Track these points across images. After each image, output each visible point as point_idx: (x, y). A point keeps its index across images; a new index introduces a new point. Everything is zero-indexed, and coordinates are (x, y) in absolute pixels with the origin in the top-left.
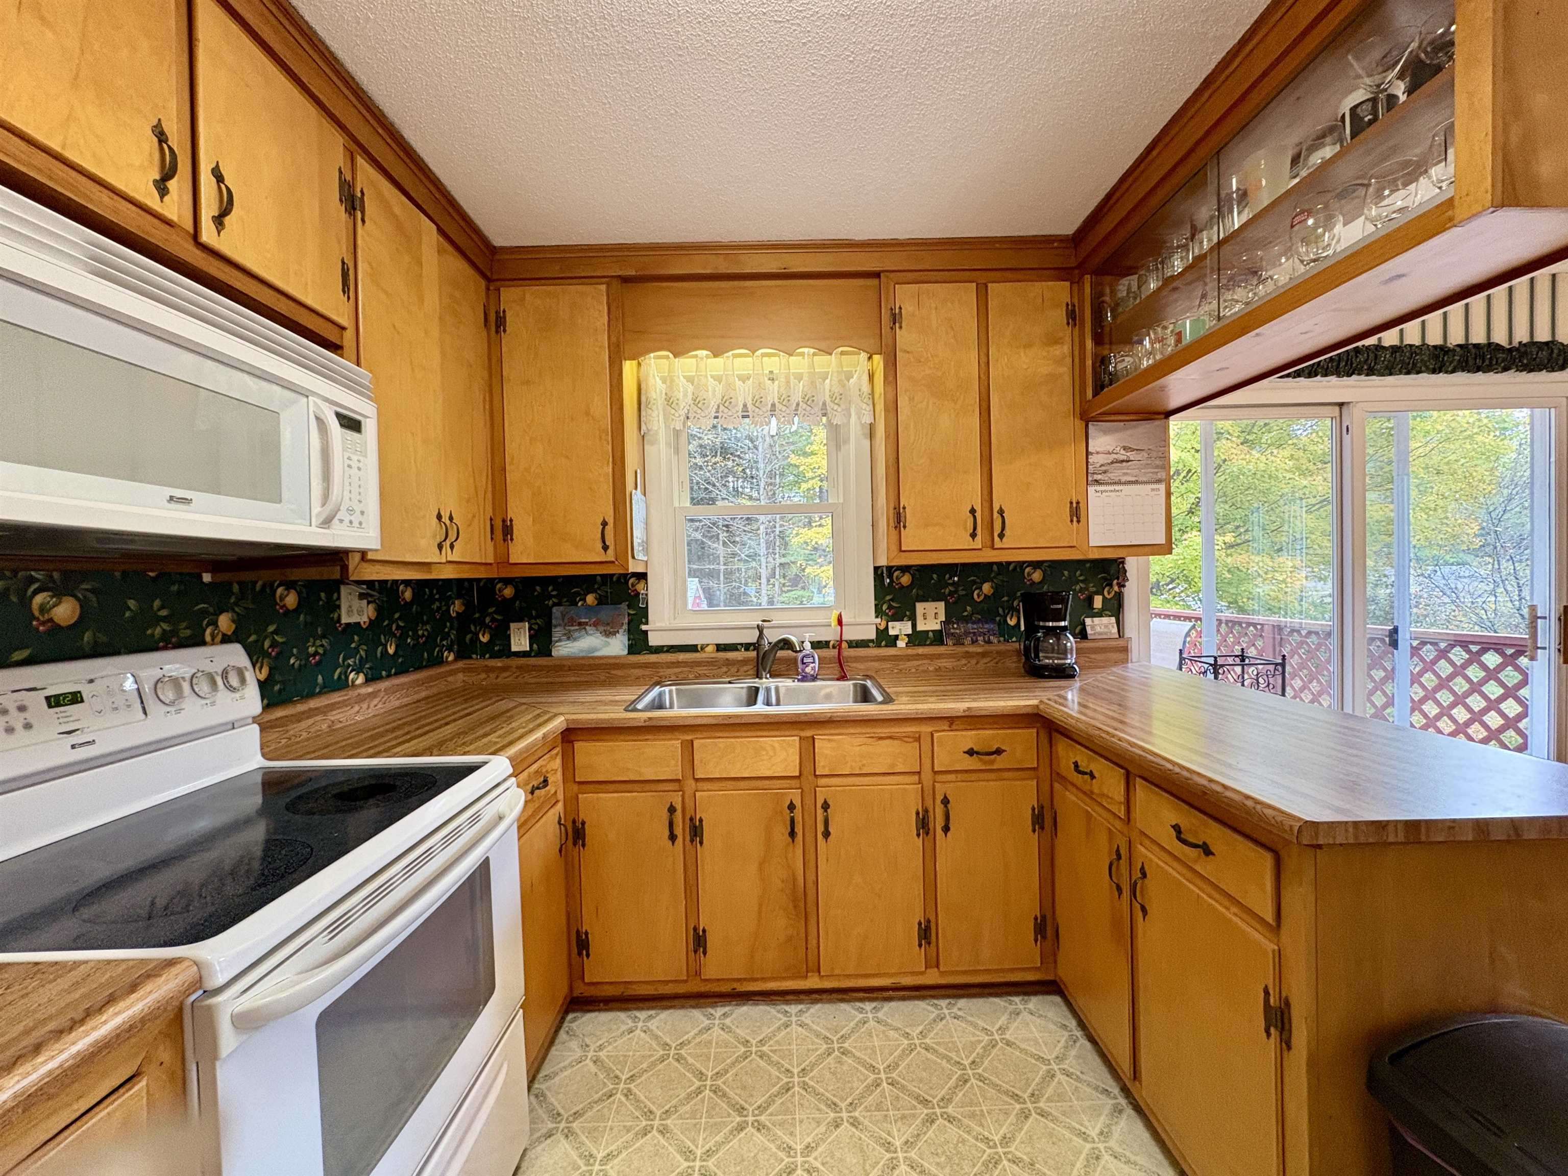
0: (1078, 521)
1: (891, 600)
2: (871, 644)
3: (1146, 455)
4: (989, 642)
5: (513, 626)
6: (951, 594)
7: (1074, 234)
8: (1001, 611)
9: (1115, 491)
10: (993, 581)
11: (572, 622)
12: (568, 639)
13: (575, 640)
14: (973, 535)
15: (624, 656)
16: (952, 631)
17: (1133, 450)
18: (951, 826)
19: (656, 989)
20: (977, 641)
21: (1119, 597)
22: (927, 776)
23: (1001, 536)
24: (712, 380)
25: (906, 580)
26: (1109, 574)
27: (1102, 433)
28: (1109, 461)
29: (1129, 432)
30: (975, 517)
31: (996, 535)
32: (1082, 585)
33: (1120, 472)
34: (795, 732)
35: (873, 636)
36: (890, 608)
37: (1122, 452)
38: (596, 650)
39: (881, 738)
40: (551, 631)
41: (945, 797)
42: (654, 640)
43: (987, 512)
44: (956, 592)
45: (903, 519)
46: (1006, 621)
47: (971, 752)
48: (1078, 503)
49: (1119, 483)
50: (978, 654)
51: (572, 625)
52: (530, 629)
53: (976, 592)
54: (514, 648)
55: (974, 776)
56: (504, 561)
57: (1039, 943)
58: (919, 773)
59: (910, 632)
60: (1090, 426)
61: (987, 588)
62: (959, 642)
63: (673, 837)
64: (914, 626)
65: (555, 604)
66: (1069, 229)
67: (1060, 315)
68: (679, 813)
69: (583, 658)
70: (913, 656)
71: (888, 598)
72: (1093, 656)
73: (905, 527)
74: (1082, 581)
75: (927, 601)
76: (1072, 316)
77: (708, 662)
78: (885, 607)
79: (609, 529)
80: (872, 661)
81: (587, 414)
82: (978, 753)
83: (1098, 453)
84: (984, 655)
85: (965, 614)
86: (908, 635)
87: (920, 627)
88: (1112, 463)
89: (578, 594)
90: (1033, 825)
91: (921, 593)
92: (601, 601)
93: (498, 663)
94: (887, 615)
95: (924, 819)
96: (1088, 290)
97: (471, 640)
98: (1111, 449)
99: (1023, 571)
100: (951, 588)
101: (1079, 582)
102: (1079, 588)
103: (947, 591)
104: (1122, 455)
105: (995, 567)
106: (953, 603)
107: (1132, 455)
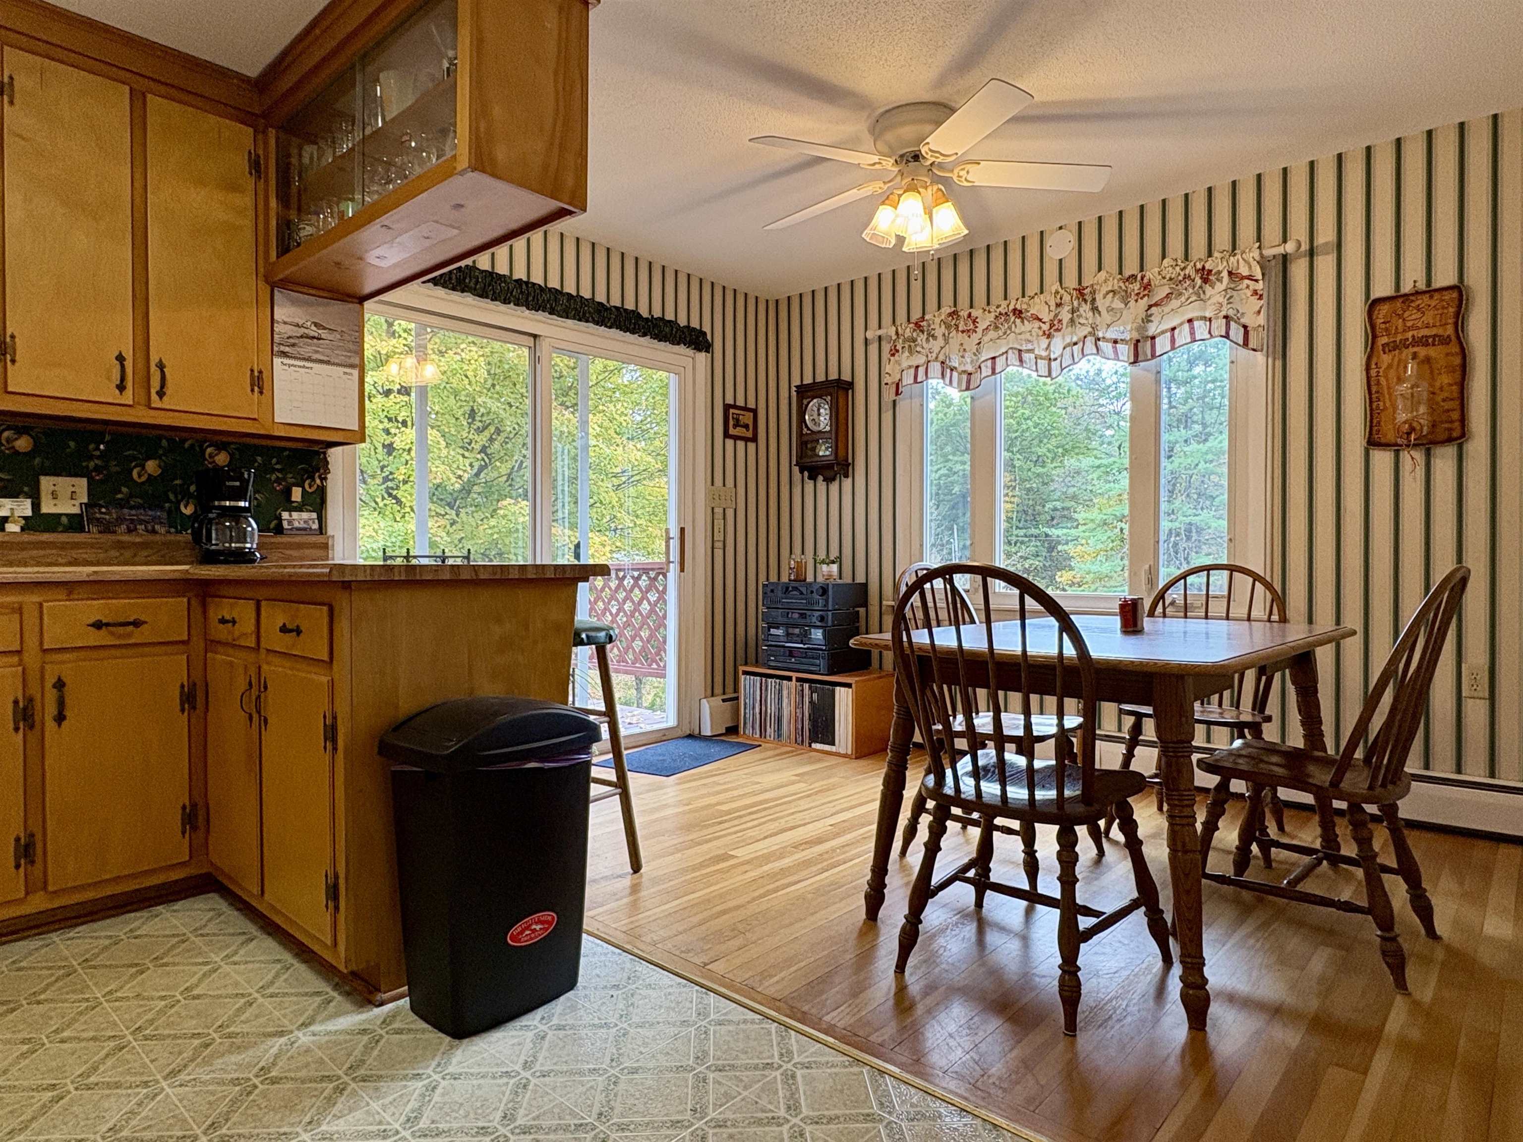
0: (261, 393)
3: (339, 336)
4: (154, 532)
6: (97, 469)
7: (258, 79)
8: (172, 496)
9: (304, 367)
10: (161, 459)
14: (121, 387)
16: (98, 516)
17: (325, 328)
18: (67, 713)
20: (136, 529)
21: (322, 493)
22: (32, 657)
23: (161, 394)
25: (22, 443)
26: (311, 466)
27: (289, 303)
28: (298, 335)
29: (321, 309)
30: (123, 367)
31: (153, 392)
32: (280, 475)
33: (309, 349)
37: (313, 328)
41: (59, 679)
43: (141, 364)
44: (106, 467)
45: (11, 351)
46: (178, 509)
47: (98, 625)
48: (260, 372)
49: (309, 359)
50: (134, 544)
53: (135, 471)
55: (103, 653)
57: (187, 835)
58: (19, 652)
59: (29, 513)
60: (276, 292)
61: (152, 466)
62: (107, 528)
64: (36, 506)
66: (253, 71)
67: (242, 163)
70: (31, 543)
72: (288, 552)
73: (13, 361)
74: (279, 470)
75: (59, 475)
76: (256, 166)
82: (108, 625)
83: (285, 323)
84: (144, 545)
85: (119, 496)
86: (25, 518)
87: (47, 508)
88: (302, 337)
90: (182, 704)
91: (48, 463)
95: (25, 709)
96: (273, 144)
98: (301, 323)
99: (203, 452)
100: (97, 462)
101: (274, 470)
102: (273, 477)
103: (92, 464)
104: (313, 331)
105: (164, 443)
106: (101, 481)
107: (323, 333)
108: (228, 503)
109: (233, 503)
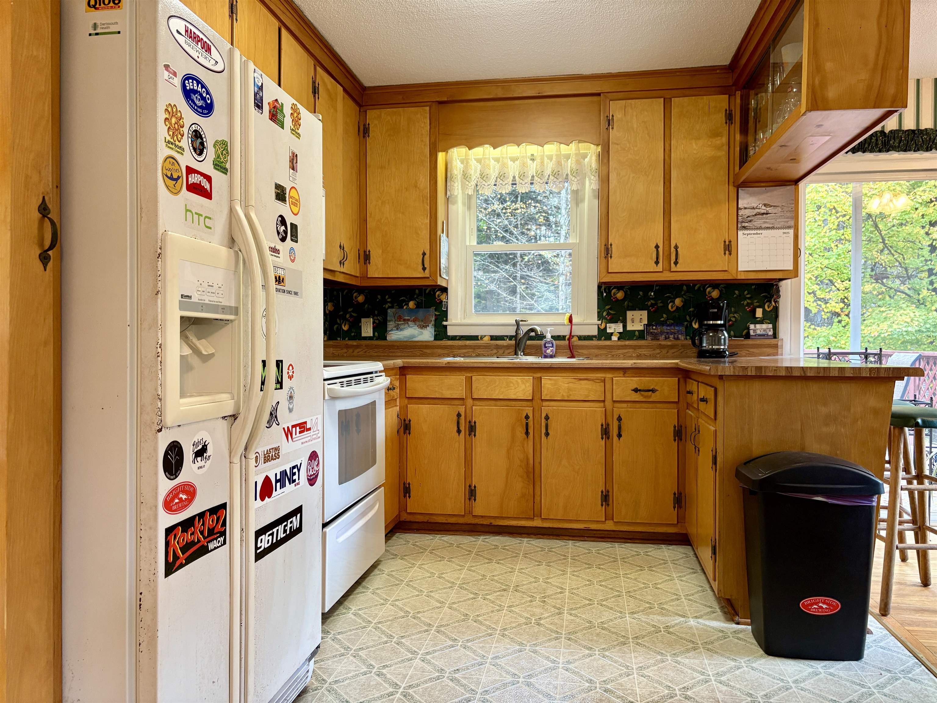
0: (730, 254)
1: (610, 309)
2: (594, 339)
3: (780, 209)
4: (678, 339)
5: (363, 320)
6: (652, 305)
7: (730, 64)
8: (688, 318)
9: (757, 234)
10: (683, 297)
11: (400, 318)
12: (397, 329)
13: (402, 330)
14: (657, 263)
15: (432, 341)
16: (651, 331)
17: (771, 206)
18: (623, 434)
19: (446, 520)
20: (669, 337)
21: (776, 310)
22: (608, 403)
23: (676, 263)
24: (493, 161)
25: (620, 295)
26: (769, 294)
27: (748, 195)
28: (754, 214)
29: (769, 194)
30: (657, 251)
31: (672, 262)
32: (749, 301)
33: (761, 221)
34: (531, 374)
35: (595, 333)
36: (608, 314)
37: (763, 207)
38: (414, 336)
39: (580, 380)
40: (387, 324)
41: (619, 416)
42: (451, 332)
43: (667, 249)
44: (656, 304)
45: (610, 252)
46: (691, 325)
47: (636, 390)
48: (730, 242)
49: (760, 228)
50: (668, 346)
51: (400, 321)
52: (374, 323)
53: (670, 305)
54: (363, 335)
55: (638, 405)
56: (364, 277)
57: (676, 509)
58: (604, 401)
59: (621, 330)
60: (740, 191)
61: (678, 302)
62: (655, 337)
63: (459, 431)
64: (625, 327)
65: (389, 307)
66: (726, 61)
67: (721, 117)
68: (463, 417)
69: (406, 341)
70: (622, 346)
71: (607, 307)
72: (752, 350)
73: (611, 257)
74: (749, 298)
75: (635, 310)
76: (729, 117)
77: (484, 346)
78: (605, 314)
79: (427, 257)
80: (594, 349)
81: (416, 187)
82: (640, 390)
83: (745, 208)
84: (672, 347)
85: (662, 319)
86: (620, 333)
87: (629, 328)
88: (756, 215)
89: (404, 301)
90: (675, 437)
91: (630, 304)
92: (419, 306)
93: (354, 343)
94: (606, 319)
95: (606, 429)
96: (738, 101)
97: (337, 328)
98: (755, 206)
99: (705, 290)
100: (652, 301)
101: (746, 298)
102: (745, 303)
103: (649, 303)
104: (763, 210)
105: (685, 288)
106: (655, 311)
107: (769, 209)
108: (711, 322)
109: (715, 322)
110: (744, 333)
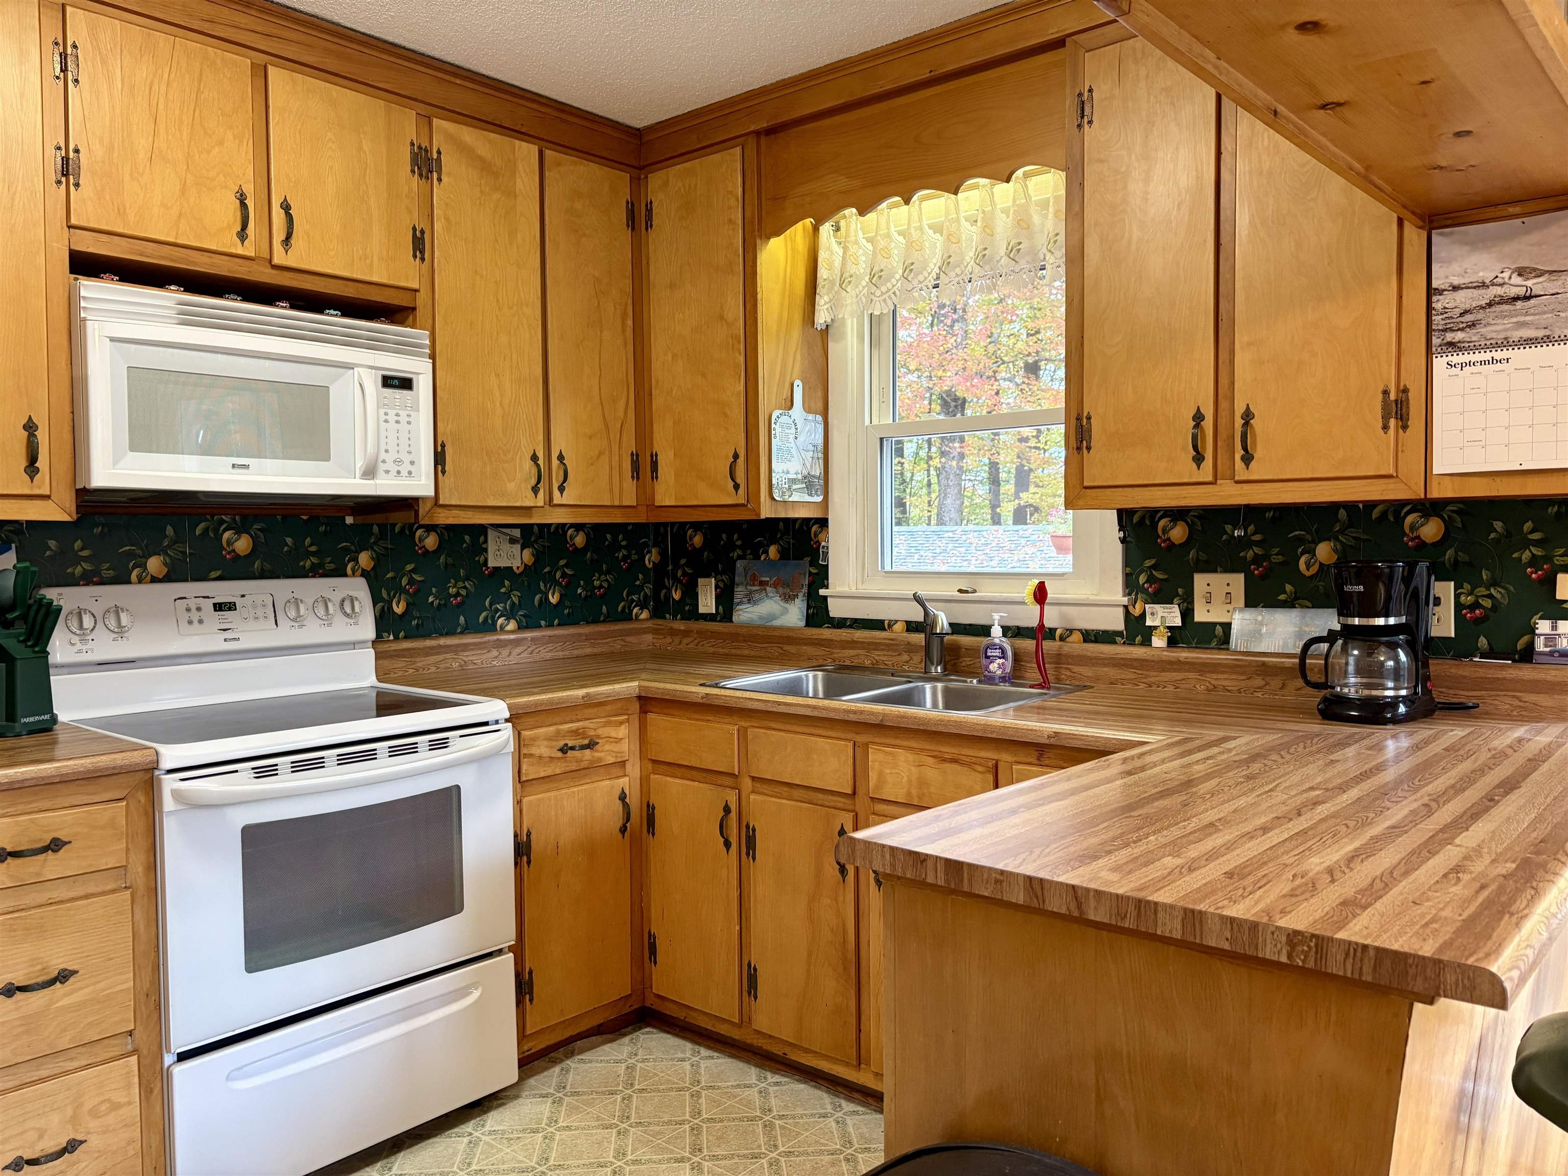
0: (1405, 427)
1: (1154, 567)
2: (1118, 639)
5: (701, 581)
6: (1257, 560)
9: (1493, 361)
10: (1337, 539)
11: (754, 580)
12: (749, 601)
13: (755, 603)
14: (1198, 458)
15: (799, 629)
17: (1541, 274)
19: (713, 1025)
23: (1246, 458)
25: (1178, 533)
27: (1466, 248)
28: (1483, 303)
29: (1534, 237)
30: (1199, 427)
31: (1237, 456)
32: (1536, 552)
33: (1508, 322)
34: (850, 736)
35: (1118, 624)
36: (1151, 580)
37: (1516, 280)
38: (773, 617)
39: (945, 760)
40: (733, 591)
42: (836, 609)
43: (1222, 420)
44: (1266, 557)
45: (1086, 435)
48: (1404, 391)
49: (1506, 344)
51: (754, 585)
52: (717, 587)
53: (1303, 560)
54: (702, 610)
56: (651, 504)
59: (1178, 622)
60: (1435, 238)
61: (1324, 551)
63: (727, 844)
64: (1187, 614)
65: (740, 557)
68: (733, 815)
69: (758, 627)
70: (1170, 663)
71: (1148, 563)
73: (1088, 448)
74: (1537, 543)
75: (1215, 571)
77: (886, 645)
78: (1142, 579)
79: (741, 461)
80: (1105, 665)
81: (721, 318)
83: (1455, 288)
85: (1282, 597)
86: (1173, 629)
87: (1201, 615)
88: (1490, 305)
89: (760, 545)
91: (1203, 556)
92: (784, 555)
93: (680, 625)
94: (1145, 591)
97: (666, 594)
98: (1488, 276)
99: (1400, 521)
100: (1256, 549)
101: (1527, 544)
102: (1526, 556)
103: (1250, 554)
104: (1516, 286)
105: (1343, 518)
106: (1262, 577)
107: (1535, 284)
110: (1521, 643)
